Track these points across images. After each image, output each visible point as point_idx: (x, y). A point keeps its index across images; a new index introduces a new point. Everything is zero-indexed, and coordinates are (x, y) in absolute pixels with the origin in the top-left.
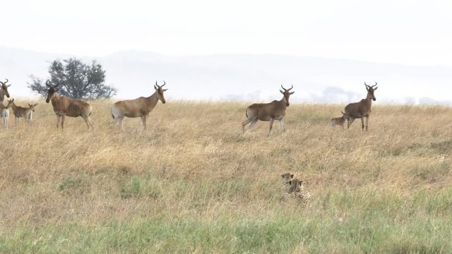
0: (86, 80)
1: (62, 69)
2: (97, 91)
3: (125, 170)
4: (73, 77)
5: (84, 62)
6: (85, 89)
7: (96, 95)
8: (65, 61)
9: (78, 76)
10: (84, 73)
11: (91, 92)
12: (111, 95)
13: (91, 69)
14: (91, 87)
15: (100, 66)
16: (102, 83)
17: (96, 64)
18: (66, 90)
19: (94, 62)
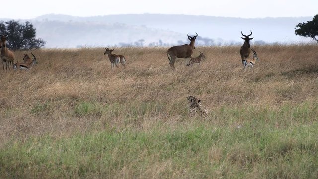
0: (22, 36)
1: (5, 29)
2: (30, 44)
3: (74, 98)
4: (13, 35)
5: (20, 23)
6: (22, 43)
7: (29, 46)
8: (7, 23)
9: (16, 34)
10: (20, 31)
11: (26, 44)
12: (40, 46)
13: (25, 28)
14: (26, 41)
15: (31, 26)
16: (33, 38)
17: (28, 24)
18: (8, 43)
19: (27, 23)
